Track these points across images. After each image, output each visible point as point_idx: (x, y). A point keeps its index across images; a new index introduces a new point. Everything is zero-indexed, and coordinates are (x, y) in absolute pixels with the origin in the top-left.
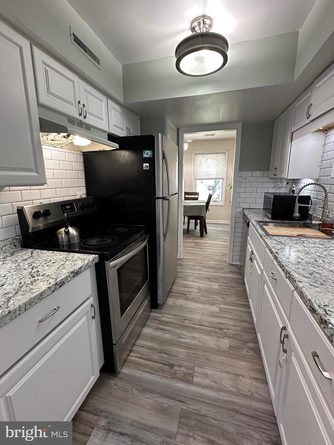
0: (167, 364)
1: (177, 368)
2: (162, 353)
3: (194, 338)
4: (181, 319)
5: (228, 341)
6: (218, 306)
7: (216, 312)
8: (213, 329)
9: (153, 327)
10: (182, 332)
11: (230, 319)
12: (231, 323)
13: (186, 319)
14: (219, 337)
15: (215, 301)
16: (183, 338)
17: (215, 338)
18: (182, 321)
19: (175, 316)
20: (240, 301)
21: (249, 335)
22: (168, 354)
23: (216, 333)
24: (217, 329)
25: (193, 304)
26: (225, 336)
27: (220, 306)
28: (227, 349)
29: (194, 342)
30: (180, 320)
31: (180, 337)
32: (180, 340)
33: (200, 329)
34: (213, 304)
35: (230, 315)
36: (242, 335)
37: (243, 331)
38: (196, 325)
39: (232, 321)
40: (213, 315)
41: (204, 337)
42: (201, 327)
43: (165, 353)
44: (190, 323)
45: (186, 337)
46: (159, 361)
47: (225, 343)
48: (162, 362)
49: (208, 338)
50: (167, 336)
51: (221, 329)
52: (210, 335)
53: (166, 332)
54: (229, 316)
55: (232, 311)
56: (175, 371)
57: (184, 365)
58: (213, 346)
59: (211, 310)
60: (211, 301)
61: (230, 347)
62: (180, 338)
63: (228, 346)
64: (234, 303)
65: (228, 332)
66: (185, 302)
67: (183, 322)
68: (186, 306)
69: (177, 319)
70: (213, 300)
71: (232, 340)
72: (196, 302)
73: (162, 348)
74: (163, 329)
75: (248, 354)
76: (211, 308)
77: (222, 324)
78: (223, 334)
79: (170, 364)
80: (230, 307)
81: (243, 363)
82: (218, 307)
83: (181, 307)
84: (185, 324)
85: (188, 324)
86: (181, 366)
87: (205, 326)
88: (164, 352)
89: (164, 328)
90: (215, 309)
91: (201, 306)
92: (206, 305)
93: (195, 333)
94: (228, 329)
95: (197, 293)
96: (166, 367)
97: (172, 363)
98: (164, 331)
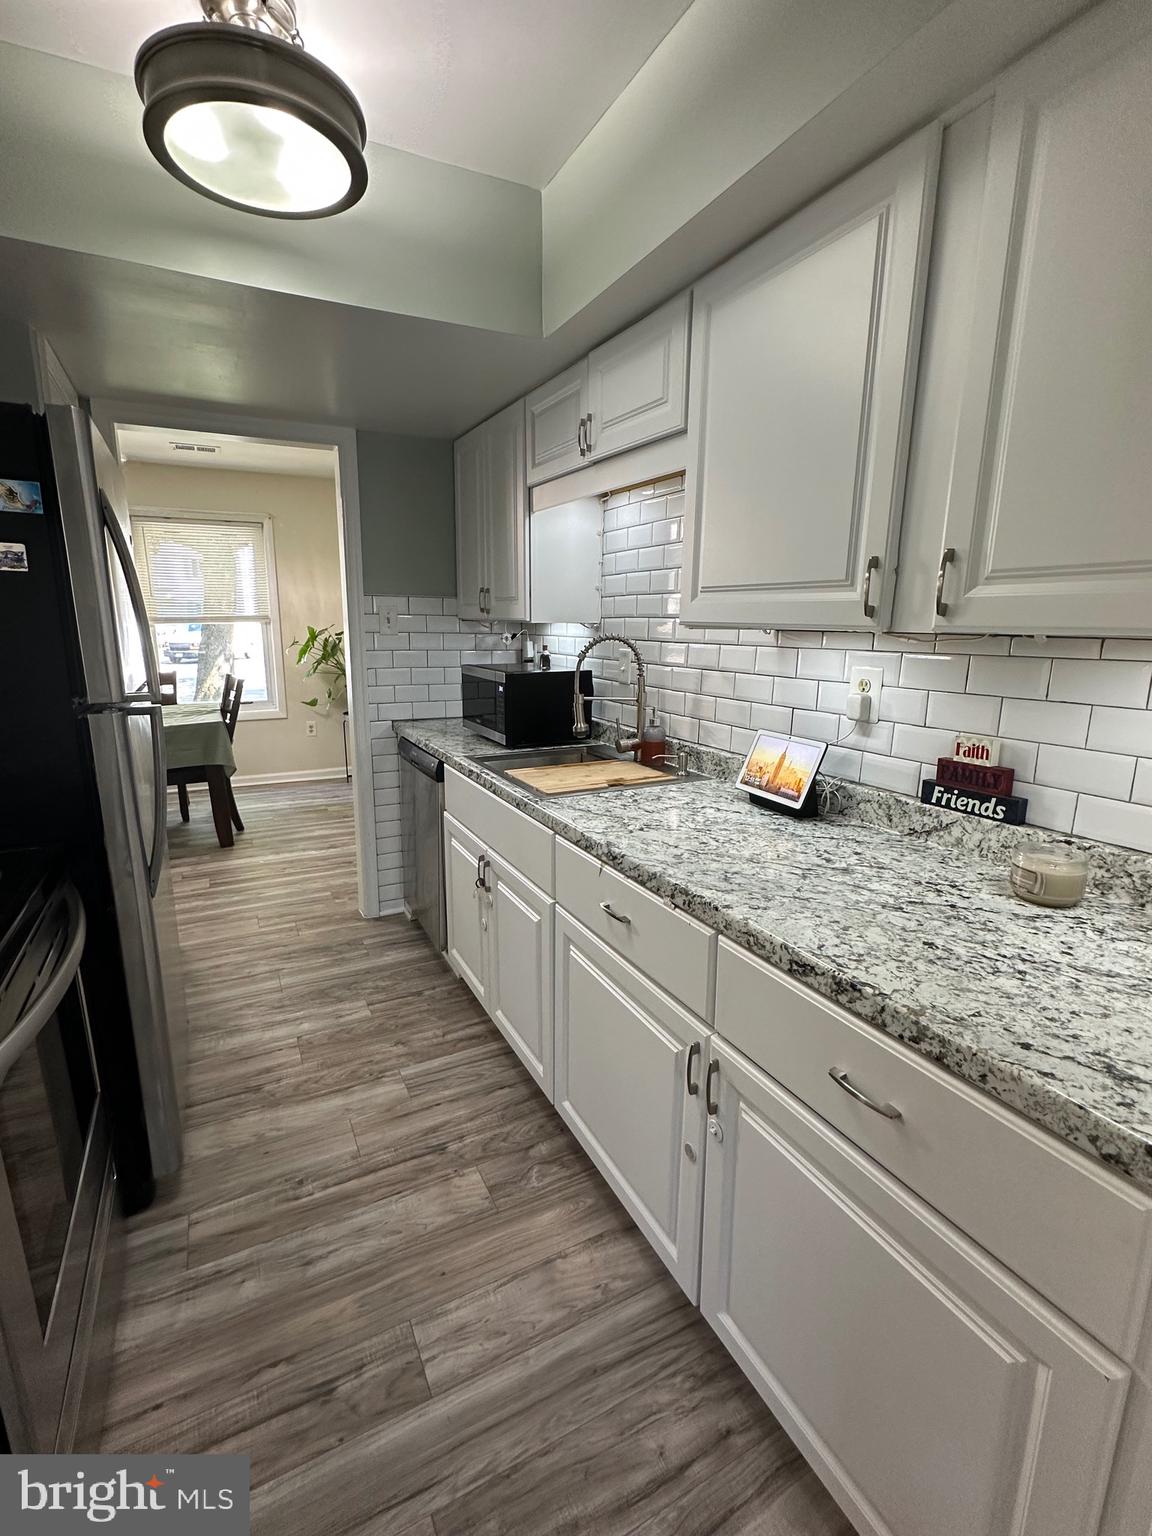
0: (304, 1396)
1: (348, 1384)
2: (258, 1372)
3: (362, 1232)
4: (279, 1192)
5: (476, 1177)
6: (398, 1077)
7: (400, 1101)
8: (415, 1162)
9: (169, 1289)
10: (309, 1237)
11: (452, 1101)
12: (461, 1111)
13: (301, 1183)
14: (446, 1179)
15: (377, 1063)
16: (321, 1257)
17: (434, 1191)
18: (291, 1193)
19: (251, 1190)
20: (456, 1031)
21: (526, 1124)
22: (289, 1360)
23: (428, 1170)
24: (429, 1153)
25: (301, 1109)
26: (462, 1163)
27: (402, 1073)
28: (487, 1204)
29: (370, 1245)
30: (282, 1195)
31: (308, 1263)
32: (312, 1271)
33: (372, 1188)
34: (377, 1078)
35: (447, 1088)
36: (508, 1133)
37: (505, 1120)
38: (350, 1180)
39: (461, 1103)
40: (394, 1114)
41: (398, 1207)
42: (370, 1179)
43: (274, 1365)
44: (326, 1187)
45: (331, 1248)
46: (261, 1414)
47: (471, 1187)
48: (276, 1407)
49: (411, 1201)
50: (251, 1289)
51: (441, 1149)
52: (416, 1189)
53: (238, 1277)
54: (447, 1093)
55: (449, 1073)
56: (347, 1401)
57: (371, 1355)
58: (440, 1220)
59: (380, 1100)
60: (366, 1069)
61: (491, 1189)
62: (311, 1267)
63: (485, 1190)
64: (441, 1044)
65: (465, 1146)
66: (269, 1115)
67: (297, 1198)
68: (278, 1130)
69: (267, 1198)
70: (371, 1061)
71: (485, 1166)
72: (312, 1098)
73: (254, 1349)
74: (219, 1275)
75: (547, 1180)
76: (377, 1096)
77: (434, 1129)
78: (452, 1161)
79: (318, 1386)
80: (436, 1063)
81: (548, 1217)
82: (397, 1082)
83: (261, 1146)
84: (304, 1200)
85: (317, 1195)
86: (361, 1367)
87: (385, 1168)
88: (267, 1363)
89: (223, 1267)
90: (388, 1091)
91: (338, 1101)
92: (353, 1092)
93: (359, 1211)
94: (461, 1138)
95: (302, 1059)
96: (304, 1411)
97: (320, 1381)
98: (227, 1280)
